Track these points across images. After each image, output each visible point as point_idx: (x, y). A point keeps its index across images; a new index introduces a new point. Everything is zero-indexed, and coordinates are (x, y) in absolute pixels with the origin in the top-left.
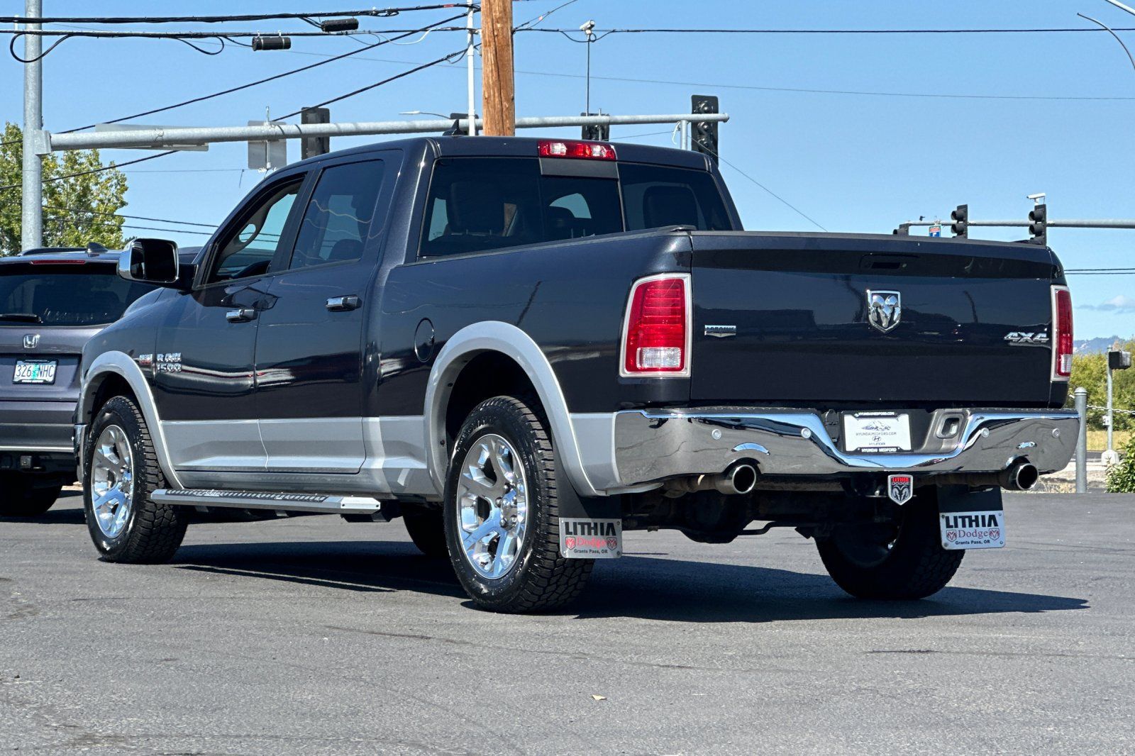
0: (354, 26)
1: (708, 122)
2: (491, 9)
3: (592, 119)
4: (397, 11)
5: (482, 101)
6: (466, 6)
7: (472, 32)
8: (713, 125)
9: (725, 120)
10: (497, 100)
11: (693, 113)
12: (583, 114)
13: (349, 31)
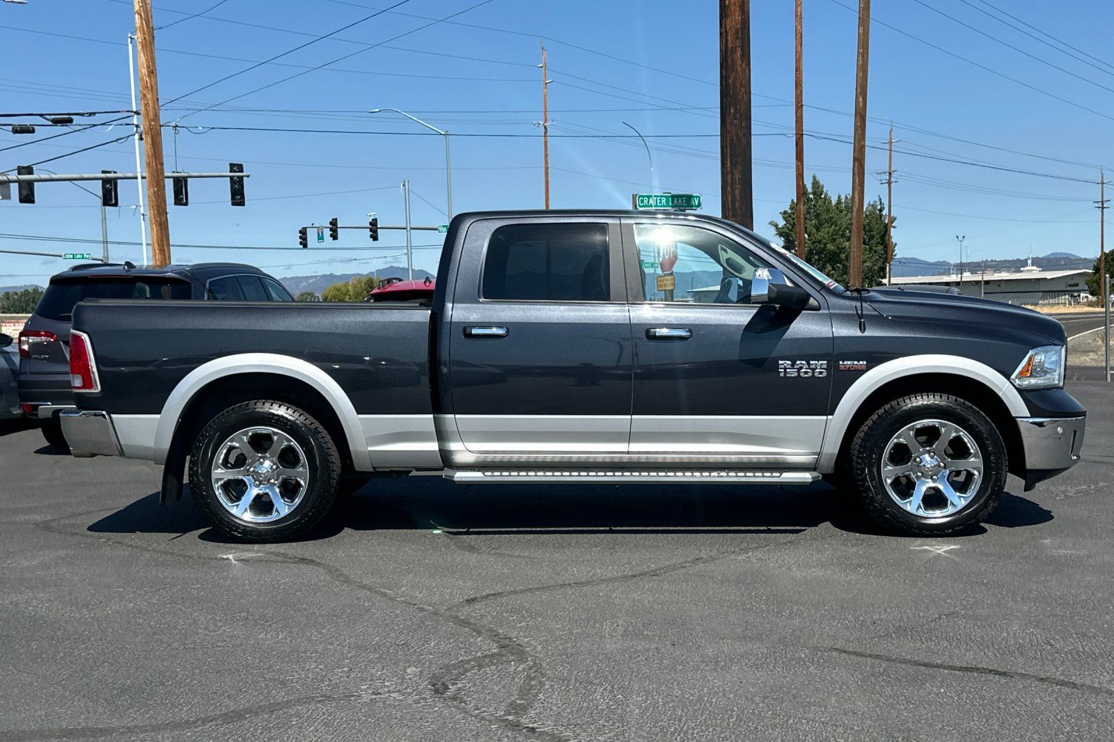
0: (71, 121)
1: (238, 177)
2: (148, 113)
3: (179, 174)
4: (94, 113)
5: (145, 165)
6: (133, 112)
7: (137, 126)
8: (241, 178)
9: (248, 176)
10: (154, 164)
11: (231, 172)
12: (173, 172)
13: (68, 124)
